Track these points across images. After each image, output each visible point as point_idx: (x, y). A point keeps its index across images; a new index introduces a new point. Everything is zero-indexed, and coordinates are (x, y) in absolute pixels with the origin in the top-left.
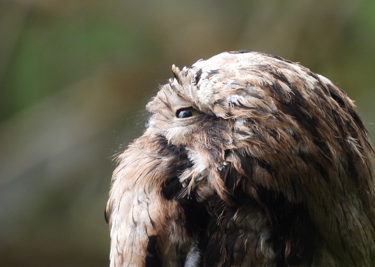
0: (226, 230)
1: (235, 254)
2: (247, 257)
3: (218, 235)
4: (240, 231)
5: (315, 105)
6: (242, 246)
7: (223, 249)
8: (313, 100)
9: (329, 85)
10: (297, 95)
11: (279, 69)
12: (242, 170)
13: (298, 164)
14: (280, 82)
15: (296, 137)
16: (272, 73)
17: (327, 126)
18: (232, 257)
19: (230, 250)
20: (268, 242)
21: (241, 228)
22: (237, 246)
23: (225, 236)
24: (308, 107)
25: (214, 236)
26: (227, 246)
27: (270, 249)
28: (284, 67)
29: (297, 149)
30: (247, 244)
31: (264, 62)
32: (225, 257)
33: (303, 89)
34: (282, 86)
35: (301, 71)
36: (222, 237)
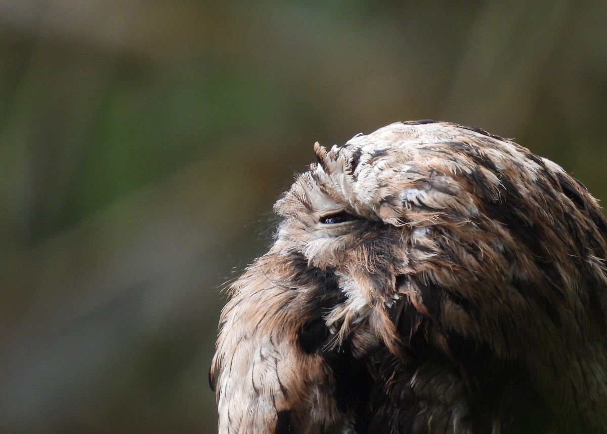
0: (399, 401)
3: (386, 410)
4: (422, 404)
5: (538, 206)
6: (424, 427)
7: (394, 432)
8: (534, 198)
9: (559, 175)
10: (509, 189)
11: (482, 148)
12: (423, 307)
13: (512, 298)
14: (483, 169)
15: (508, 255)
16: (470, 155)
17: (556, 239)
19: (405, 433)
21: (423, 398)
22: (416, 427)
23: (397, 411)
24: (526, 208)
25: (381, 412)
26: (400, 428)
28: (492, 147)
30: (431, 423)
31: (458, 137)
33: (519, 180)
34: (486, 176)
35: (516, 152)
36: (392, 413)
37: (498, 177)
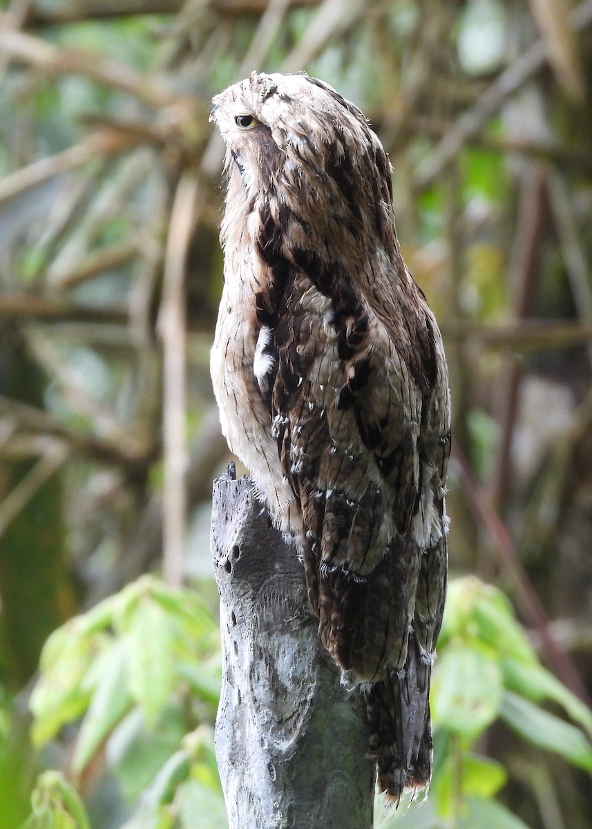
0: (293, 312)
1: (301, 335)
2: (311, 336)
3: (287, 317)
4: (307, 314)
5: (359, 173)
6: (307, 327)
7: (291, 330)
8: (359, 167)
9: (378, 150)
10: (347, 160)
11: (343, 126)
12: (279, 221)
13: (332, 226)
14: (339, 143)
15: (332, 201)
16: (335, 129)
17: (364, 193)
18: (298, 337)
19: (297, 330)
20: (330, 323)
21: (307, 310)
22: (303, 327)
23: (293, 317)
24: (352, 174)
25: (284, 318)
26: (294, 327)
27: (332, 329)
28: (347, 126)
29: (332, 211)
30: (313, 325)
31: (333, 112)
32: (292, 337)
33: (354, 154)
34: (338, 148)
35: (360, 129)
36: (290, 318)
37: (344, 149)
